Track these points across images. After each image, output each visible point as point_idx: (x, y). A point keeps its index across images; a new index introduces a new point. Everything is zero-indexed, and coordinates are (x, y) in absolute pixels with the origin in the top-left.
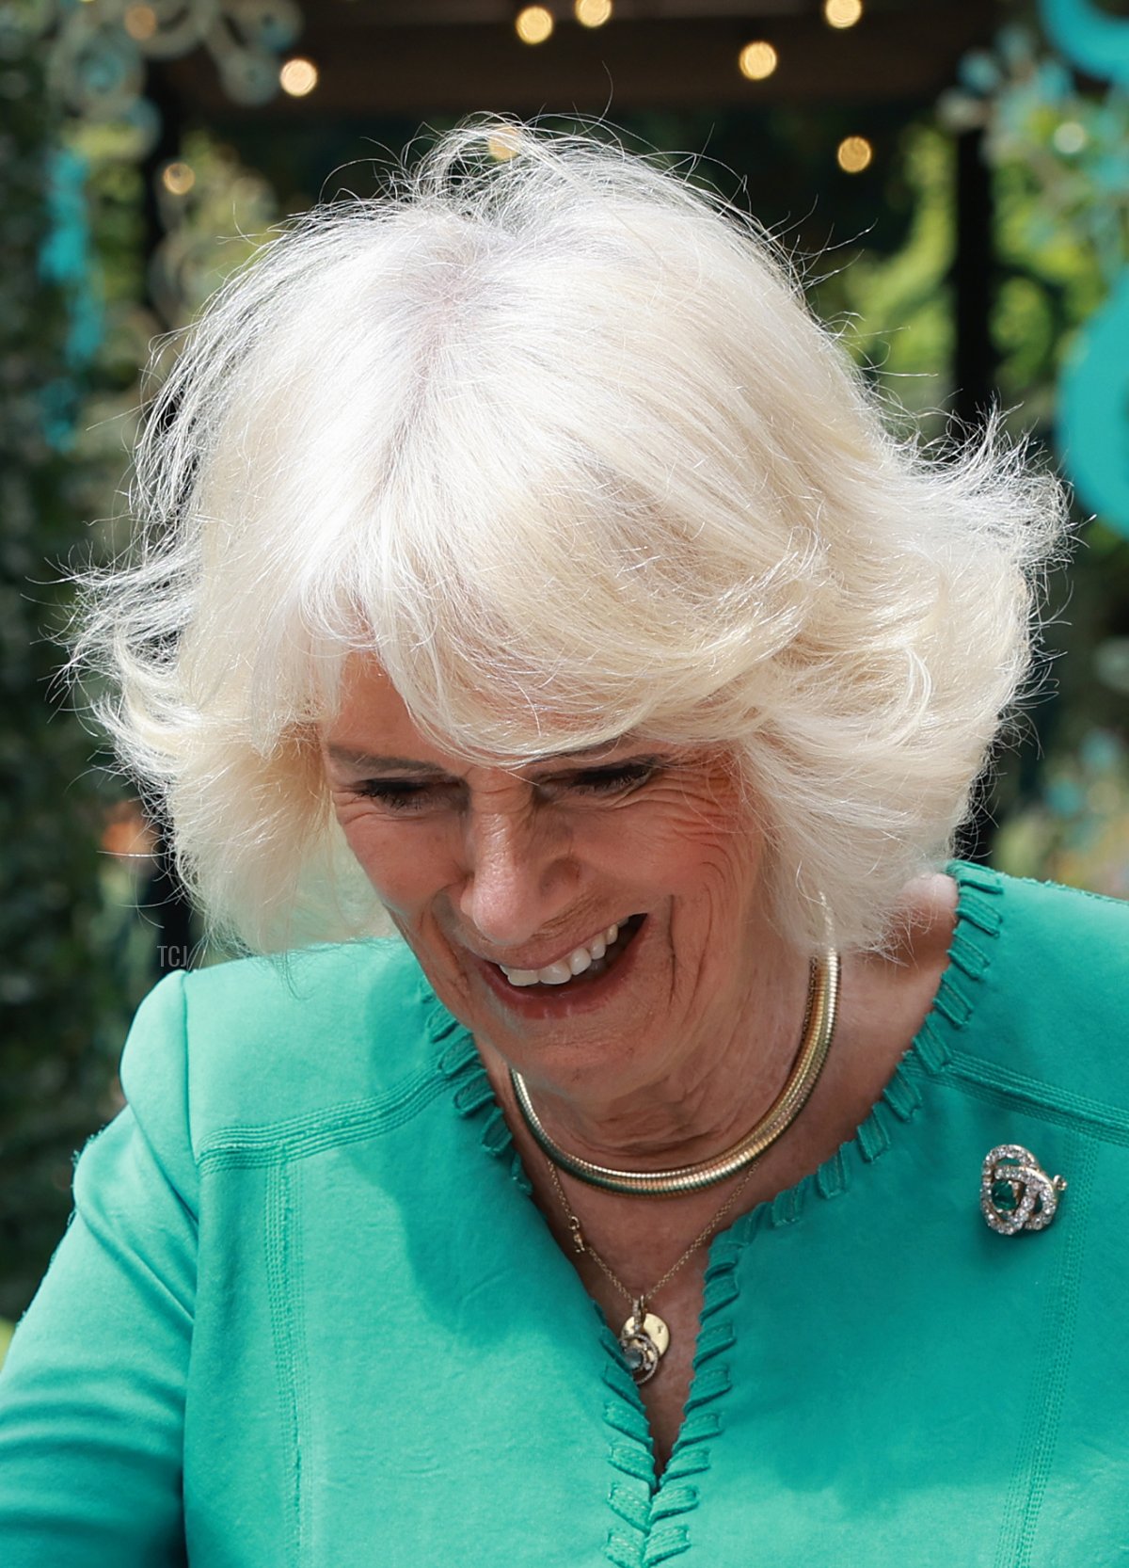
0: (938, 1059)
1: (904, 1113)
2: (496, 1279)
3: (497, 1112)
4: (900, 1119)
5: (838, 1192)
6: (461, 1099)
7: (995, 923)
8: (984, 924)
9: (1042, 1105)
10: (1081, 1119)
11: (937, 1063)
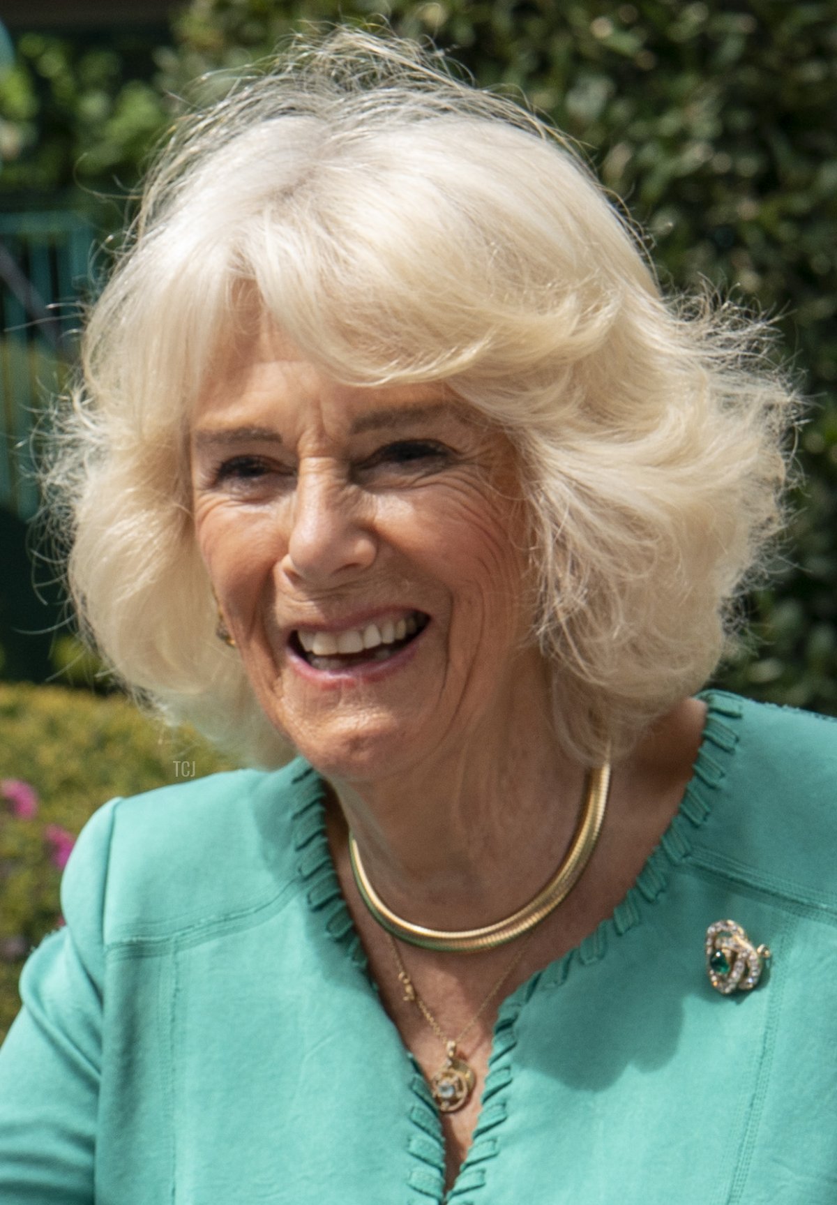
0: (680, 852)
1: (651, 895)
2: (329, 1040)
3: (339, 905)
4: (648, 901)
5: (595, 959)
6: (312, 896)
7: (733, 742)
8: (724, 743)
9: (756, 888)
10: (785, 899)
11: (680, 856)
